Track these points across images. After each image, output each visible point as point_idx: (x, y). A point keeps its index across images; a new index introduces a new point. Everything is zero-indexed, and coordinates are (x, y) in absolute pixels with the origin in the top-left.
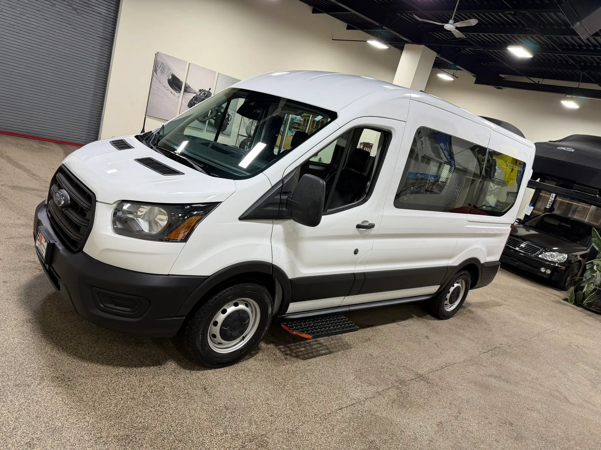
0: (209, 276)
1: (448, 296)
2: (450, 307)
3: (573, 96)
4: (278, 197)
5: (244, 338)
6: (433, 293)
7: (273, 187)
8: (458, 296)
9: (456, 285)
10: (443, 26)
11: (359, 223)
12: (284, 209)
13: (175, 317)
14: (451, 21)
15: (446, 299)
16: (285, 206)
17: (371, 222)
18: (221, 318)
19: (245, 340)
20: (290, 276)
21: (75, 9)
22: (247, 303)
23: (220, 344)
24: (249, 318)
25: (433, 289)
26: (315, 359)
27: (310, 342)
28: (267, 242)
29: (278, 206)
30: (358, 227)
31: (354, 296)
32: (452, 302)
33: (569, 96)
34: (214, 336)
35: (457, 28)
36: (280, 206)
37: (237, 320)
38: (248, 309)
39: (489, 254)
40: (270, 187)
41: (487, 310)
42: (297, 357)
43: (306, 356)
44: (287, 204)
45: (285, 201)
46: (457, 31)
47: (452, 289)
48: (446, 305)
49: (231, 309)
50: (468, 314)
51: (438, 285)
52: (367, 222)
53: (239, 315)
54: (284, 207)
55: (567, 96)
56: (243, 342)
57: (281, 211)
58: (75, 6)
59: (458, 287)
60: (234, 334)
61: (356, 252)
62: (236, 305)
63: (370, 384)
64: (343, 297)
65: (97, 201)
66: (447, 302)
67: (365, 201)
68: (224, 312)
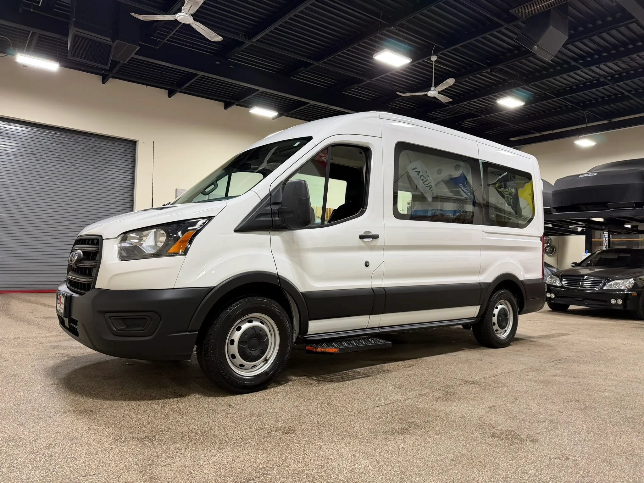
0: (214, 287)
1: (495, 319)
2: (503, 334)
3: (585, 136)
4: (269, 208)
5: (266, 360)
6: (475, 316)
7: (262, 201)
8: (507, 320)
9: (500, 307)
10: (427, 94)
11: (362, 233)
12: (277, 218)
13: (186, 331)
14: (432, 88)
15: (494, 324)
16: (277, 215)
17: (373, 232)
18: (237, 335)
19: (268, 363)
20: (301, 288)
21: (96, 167)
22: (262, 321)
23: (242, 366)
24: (267, 335)
25: (472, 311)
26: (351, 381)
27: (346, 372)
28: (267, 253)
29: (271, 216)
30: (361, 237)
31: (380, 315)
32: (502, 326)
33: (582, 136)
34: (233, 356)
35: (439, 93)
36: (273, 216)
37: (254, 337)
38: (264, 326)
39: (527, 271)
40: (260, 200)
41: (552, 339)
42: (331, 381)
43: (341, 380)
44: (279, 213)
45: (277, 211)
46: (442, 96)
47: (496, 311)
48: (497, 330)
49: (245, 326)
50: (529, 343)
51: (478, 305)
52: (370, 232)
53: (255, 331)
54: (277, 217)
55: (580, 137)
56: (266, 364)
57: (274, 220)
58: (96, 165)
59: (503, 309)
60: (255, 353)
61: (367, 265)
62: (250, 321)
64: (368, 316)
65: (104, 239)
66: (496, 327)
67: (363, 213)
68: (239, 329)
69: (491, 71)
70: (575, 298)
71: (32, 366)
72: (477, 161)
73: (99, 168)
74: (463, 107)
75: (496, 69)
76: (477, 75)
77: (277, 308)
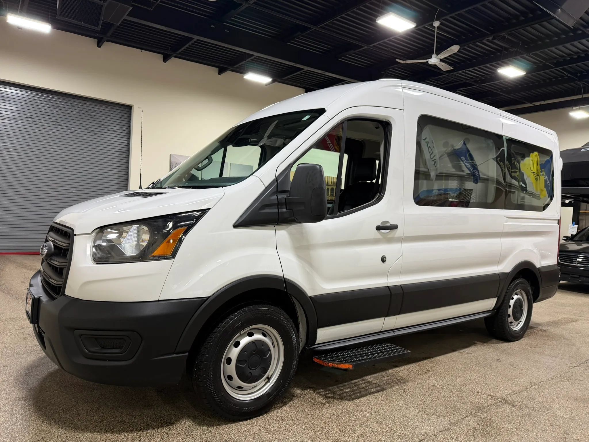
0: (208, 298)
1: (510, 311)
2: (517, 326)
3: (580, 107)
4: (275, 197)
5: (269, 379)
6: (491, 309)
7: (267, 188)
8: (522, 311)
9: (515, 297)
10: (428, 62)
11: (379, 224)
12: (285, 210)
13: (174, 353)
14: (434, 56)
15: (509, 316)
16: (285, 206)
17: (392, 222)
18: (234, 353)
19: (271, 382)
20: (310, 293)
22: (264, 332)
23: (240, 388)
24: (270, 350)
25: (490, 304)
26: (365, 399)
27: (356, 382)
28: (271, 251)
29: (277, 207)
30: (378, 228)
31: (395, 317)
32: (517, 318)
33: (576, 108)
34: (230, 378)
35: (441, 60)
36: (279, 207)
37: (255, 354)
38: (266, 340)
39: (543, 257)
40: (264, 188)
41: (562, 327)
42: (342, 398)
43: (353, 397)
44: (287, 203)
45: (284, 201)
46: (443, 64)
47: (512, 302)
48: (511, 323)
49: (245, 341)
50: (541, 333)
51: (495, 297)
52: (388, 222)
53: (256, 347)
54: (284, 208)
55: (574, 108)
56: (268, 384)
57: (281, 212)
59: (519, 299)
60: (256, 372)
61: (383, 260)
62: (251, 334)
63: (439, 416)
64: (383, 318)
65: (76, 235)
66: (511, 319)
67: (379, 199)
68: (237, 344)
69: (494, 39)
70: (571, 275)
71: (4, 366)
72: (500, 137)
73: (95, 132)
74: (458, 76)
75: (499, 36)
76: (478, 43)
77: (283, 317)
